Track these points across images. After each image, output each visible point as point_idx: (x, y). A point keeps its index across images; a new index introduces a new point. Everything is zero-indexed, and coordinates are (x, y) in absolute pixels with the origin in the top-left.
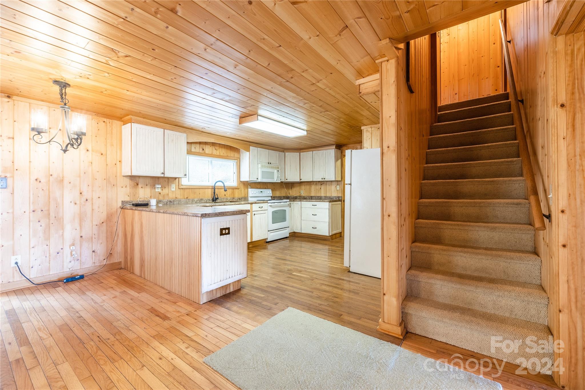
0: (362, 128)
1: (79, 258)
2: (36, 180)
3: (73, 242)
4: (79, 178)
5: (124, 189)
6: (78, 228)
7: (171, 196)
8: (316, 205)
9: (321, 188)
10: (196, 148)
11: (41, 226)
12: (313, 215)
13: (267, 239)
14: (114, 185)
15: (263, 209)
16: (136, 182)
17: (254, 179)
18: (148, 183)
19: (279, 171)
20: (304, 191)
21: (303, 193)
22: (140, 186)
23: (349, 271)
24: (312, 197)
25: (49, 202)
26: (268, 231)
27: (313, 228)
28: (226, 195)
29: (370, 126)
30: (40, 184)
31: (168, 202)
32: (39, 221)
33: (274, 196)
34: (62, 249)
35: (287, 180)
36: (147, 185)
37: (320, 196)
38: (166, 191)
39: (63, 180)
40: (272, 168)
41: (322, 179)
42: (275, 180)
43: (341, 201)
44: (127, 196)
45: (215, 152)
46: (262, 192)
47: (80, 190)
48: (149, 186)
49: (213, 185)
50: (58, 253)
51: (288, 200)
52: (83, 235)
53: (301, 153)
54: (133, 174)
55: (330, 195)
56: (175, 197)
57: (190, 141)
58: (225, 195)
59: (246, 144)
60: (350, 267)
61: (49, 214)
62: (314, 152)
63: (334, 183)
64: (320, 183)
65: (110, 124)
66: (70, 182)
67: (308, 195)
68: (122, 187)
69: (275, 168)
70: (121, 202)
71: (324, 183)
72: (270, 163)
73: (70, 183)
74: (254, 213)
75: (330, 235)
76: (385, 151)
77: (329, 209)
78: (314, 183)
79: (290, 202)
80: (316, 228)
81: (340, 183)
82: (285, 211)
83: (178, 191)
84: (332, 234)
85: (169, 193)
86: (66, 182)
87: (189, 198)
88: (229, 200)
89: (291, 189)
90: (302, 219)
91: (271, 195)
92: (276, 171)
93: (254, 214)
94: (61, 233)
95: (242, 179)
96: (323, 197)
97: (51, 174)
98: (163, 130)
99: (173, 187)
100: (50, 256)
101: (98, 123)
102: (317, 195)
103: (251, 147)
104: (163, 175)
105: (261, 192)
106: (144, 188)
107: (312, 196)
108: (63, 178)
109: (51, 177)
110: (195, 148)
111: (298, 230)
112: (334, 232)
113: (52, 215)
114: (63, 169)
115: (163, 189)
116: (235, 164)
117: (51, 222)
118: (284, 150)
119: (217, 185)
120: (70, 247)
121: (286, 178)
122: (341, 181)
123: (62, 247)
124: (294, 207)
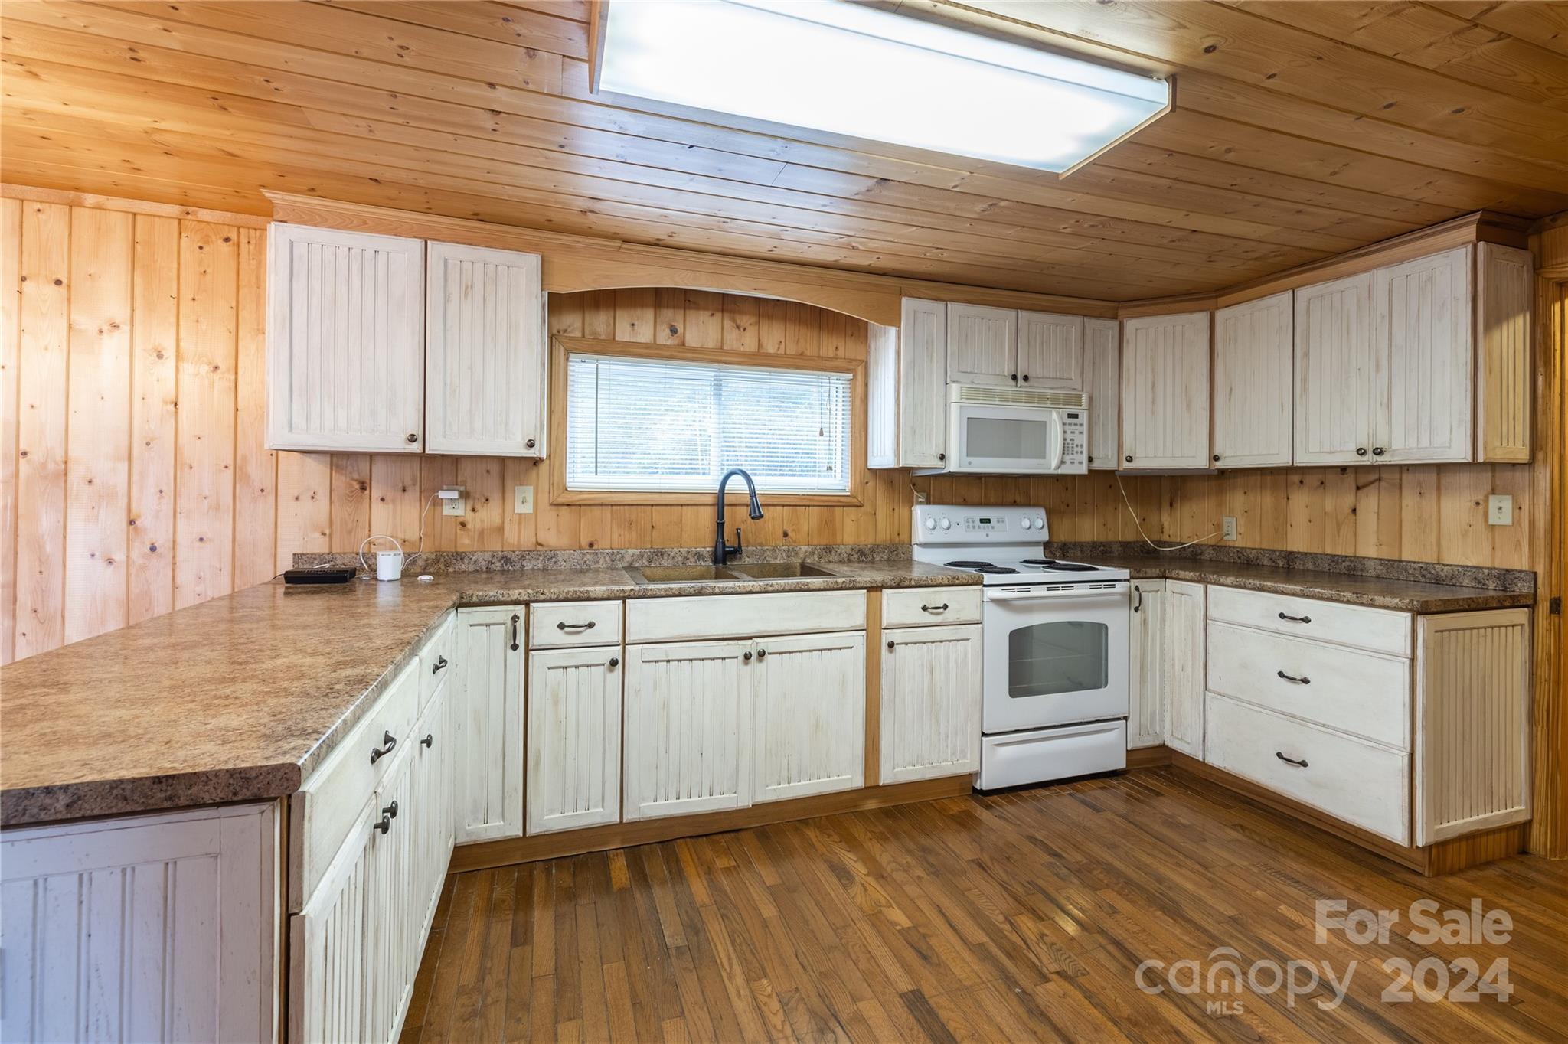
5: (306, 504)
7: (517, 537)
8: (1306, 620)
9: (1354, 511)
10: (636, 323)
12: (1281, 674)
13: (973, 776)
14: (262, 491)
15: (949, 616)
16: (356, 476)
17: (923, 458)
18: (408, 482)
19: (1076, 416)
20: (1241, 521)
22: (376, 492)
24: (1290, 556)
26: (983, 734)
27: (1279, 755)
28: (790, 534)
31: (495, 560)
33: (1063, 544)
35: (1130, 460)
36: (404, 490)
37: (1350, 552)
38: (488, 515)
40: (1035, 400)
41: (1364, 453)
42: (1051, 463)
43: (1531, 606)
44: (317, 535)
45: (733, 339)
46: (988, 521)
48: (413, 494)
53: (1221, 314)
55: (1429, 557)
56: (535, 542)
57: (568, 285)
58: (786, 535)
59: (877, 285)
63: (1465, 478)
64: (1350, 477)
65: (252, 247)
67: (1265, 546)
68: (297, 498)
69: (1055, 400)
70: (291, 557)
71: (1380, 479)
72: (1026, 378)
74: (887, 636)
75: (1420, 842)
77: (1413, 660)
78: (1308, 479)
79: (1134, 583)
80: (1304, 764)
81: (1518, 475)
82: (1100, 631)
83: (548, 517)
84: (1432, 840)
85: (503, 523)
87: (603, 543)
88: (801, 555)
89: (1171, 505)
90: (1210, 686)
91: (1046, 538)
92: (1055, 420)
93: (891, 645)
95: (875, 461)
96: (1370, 565)
98: (418, 244)
99: (524, 500)
101: (201, 248)
102: (1328, 551)
103: (904, 299)
104: (416, 448)
105: (982, 521)
106: (393, 501)
107: (1291, 553)
110: (633, 325)
111: (1186, 744)
112: (1462, 823)
114: (67, 431)
115: (478, 507)
116: (838, 389)
118: (1118, 308)
121: (1126, 453)
122: (1529, 464)
124: (1164, 610)
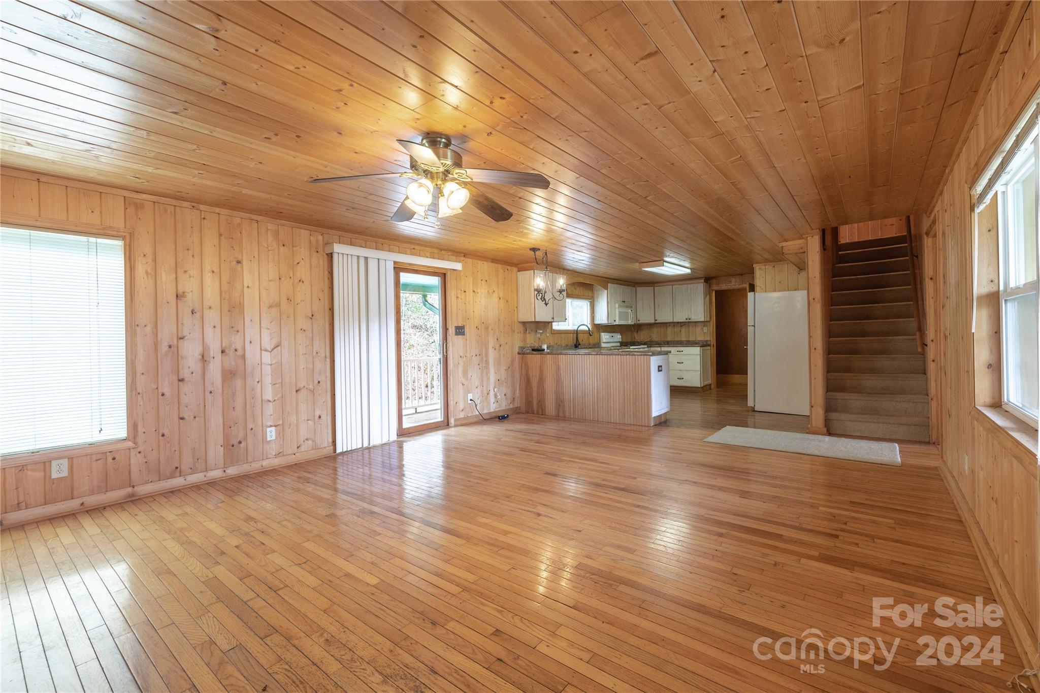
0: (754, 266)
1: (498, 400)
2: (476, 327)
3: (495, 384)
4: (496, 325)
6: (497, 372)
7: (547, 342)
8: (683, 351)
9: (680, 331)
11: (480, 369)
12: (678, 363)
14: (514, 331)
17: (612, 321)
18: (533, 328)
19: (632, 311)
20: (657, 335)
21: (655, 337)
22: (528, 331)
23: (754, 411)
24: (668, 342)
27: (678, 378)
29: (764, 264)
30: (479, 331)
33: (624, 341)
34: (490, 391)
35: (639, 321)
37: (680, 340)
38: (543, 336)
40: (627, 307)
41: (687, 319)
42: (630, 322)
43: (710, 346)
44: (521, 342)
46: (614, 336)
47: (497, 336)
48: (534, 331)
49: (576, 329)
50: (488, 394)
51: (646, 346)
52: (499, 379)
53: (656, 288)
54: (537, 320)
55: (694, 339)
56: (549, 343)
60: (755, 406)
62: (674, 287)
63: (699, 324)
64: (679, 324)
67: (662, 340)
68: (518, 333)
69: (629, 307)
70: (518, 347)
71: (688, 324)
72: (625, 302)
75: (702, 386)
76: (811, 302)
77: (700, 355)
80: (683, 379)
81: (708, 323)
83: (551, 337)
85: (545, 338)
86: (490, 329)
87: (558, 343)
91: (621, 340)
92: (629, 312)
94: (489, 376)
95: (597, 322)
96: (684, 342)
97: (483, 321)
100: (484, 396)
102: (676, 340)
103: (609, 284)
105: (612, 336)
106: (531, 332)
107: (668, 340)
109: (483, 325)
112: (706, 383)
113: (484, 359)
115: (542, 334)
116: (589, 304)
117: (484, 366)
118: (635, 285)
119: (579, 329)
120: (494, 389)
122: (710, 321)
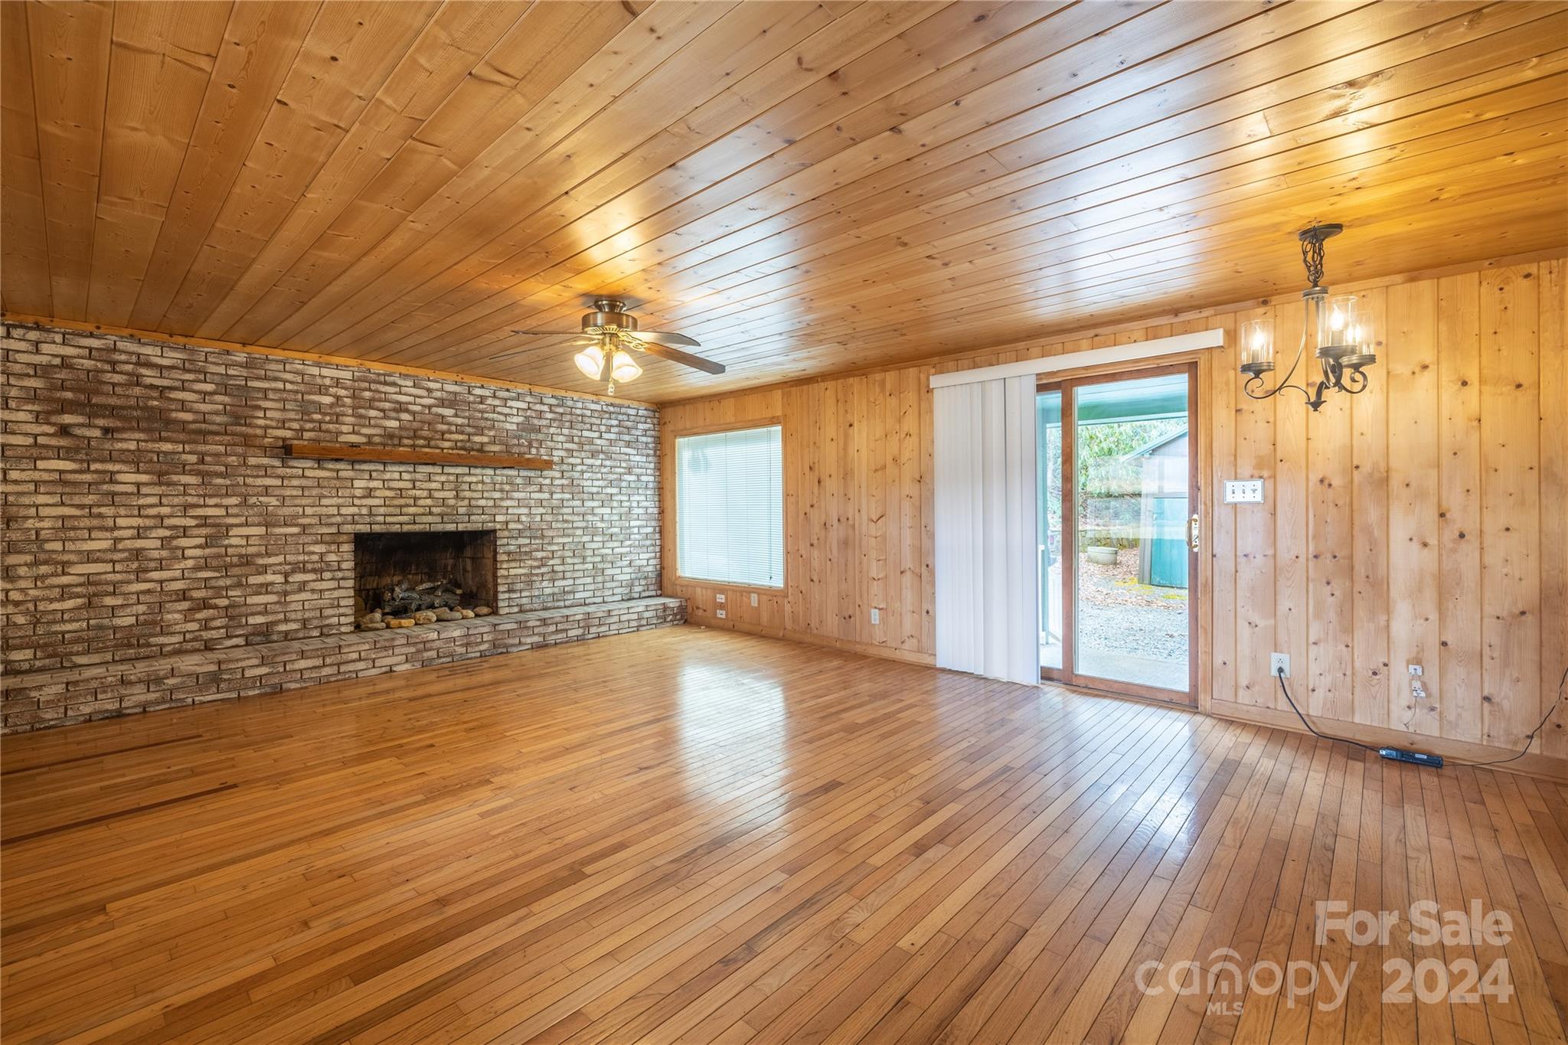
1: (1437, 706)
2: (1322, 481)
3: (1418, 653)
4: (1436, 470)
6: (1434, 616)
11: (1333, 595)
25: (1352, 536)
30: (1330, 491)
32: (1328, 583)
34: (1386, 665)
39: (1387, 479)
47: (1439, 506)
50: (1375, 673)
52: (1449, 638)
61: (1352, 568)
65: (1554, 275)
66: (1406, 482)
73: (1407, 485)
86: (1396, 482)
94: (1383, 623)
97: (1355, 463)
100: (1353, 674)
101: (1502, 289)
108: (1387, 472)
109: (1356, 472)
113: (1360, 570)
114: (1388, 448)
117: (1357, 589)
120: (1408, 667)
123: (1386, 661)
